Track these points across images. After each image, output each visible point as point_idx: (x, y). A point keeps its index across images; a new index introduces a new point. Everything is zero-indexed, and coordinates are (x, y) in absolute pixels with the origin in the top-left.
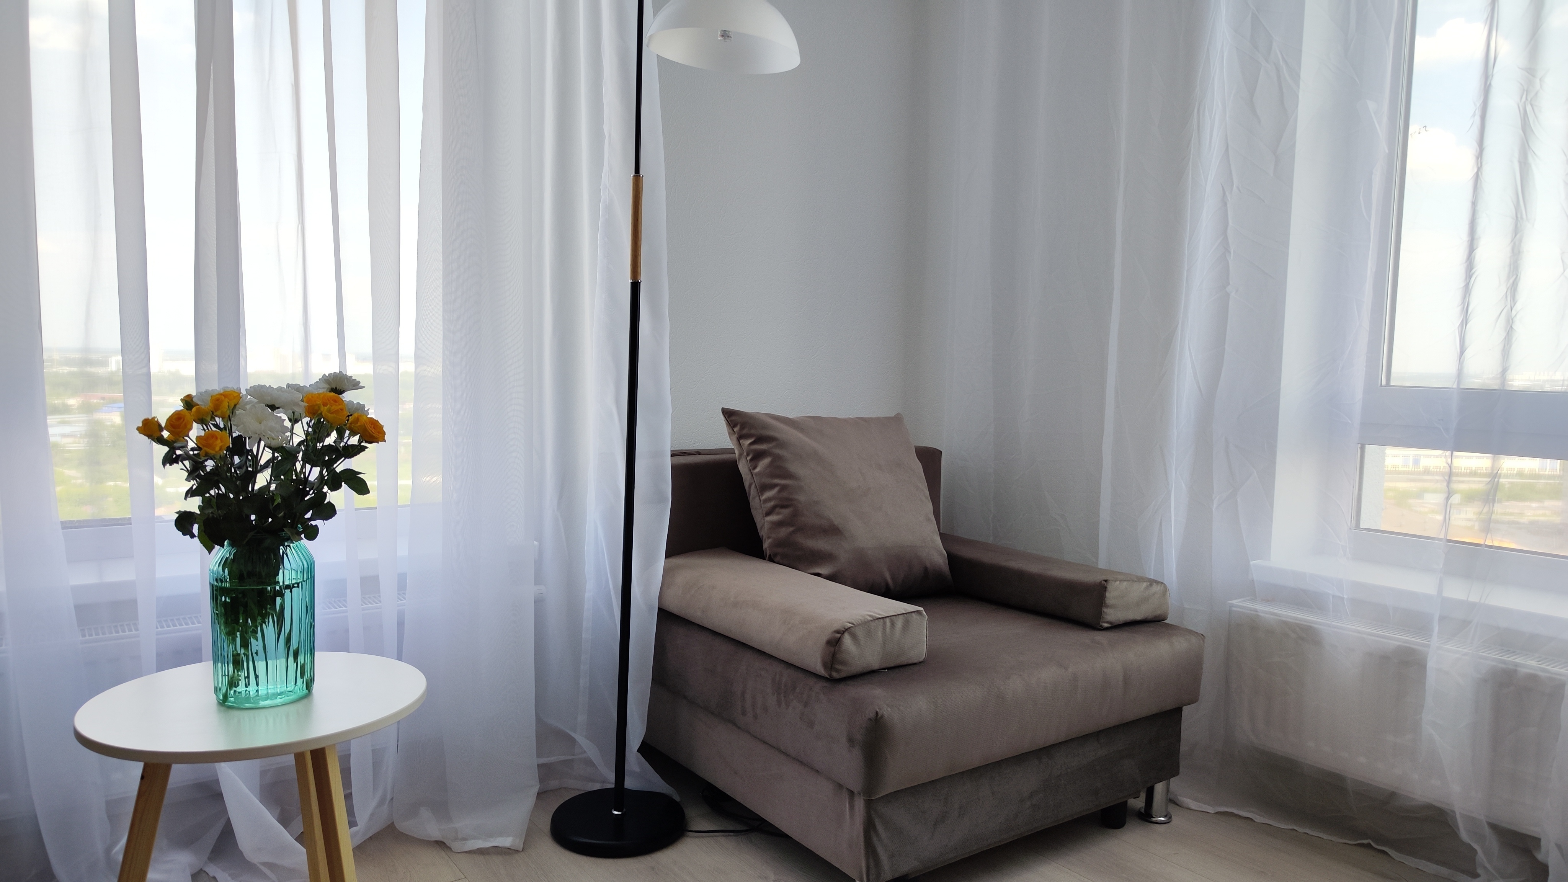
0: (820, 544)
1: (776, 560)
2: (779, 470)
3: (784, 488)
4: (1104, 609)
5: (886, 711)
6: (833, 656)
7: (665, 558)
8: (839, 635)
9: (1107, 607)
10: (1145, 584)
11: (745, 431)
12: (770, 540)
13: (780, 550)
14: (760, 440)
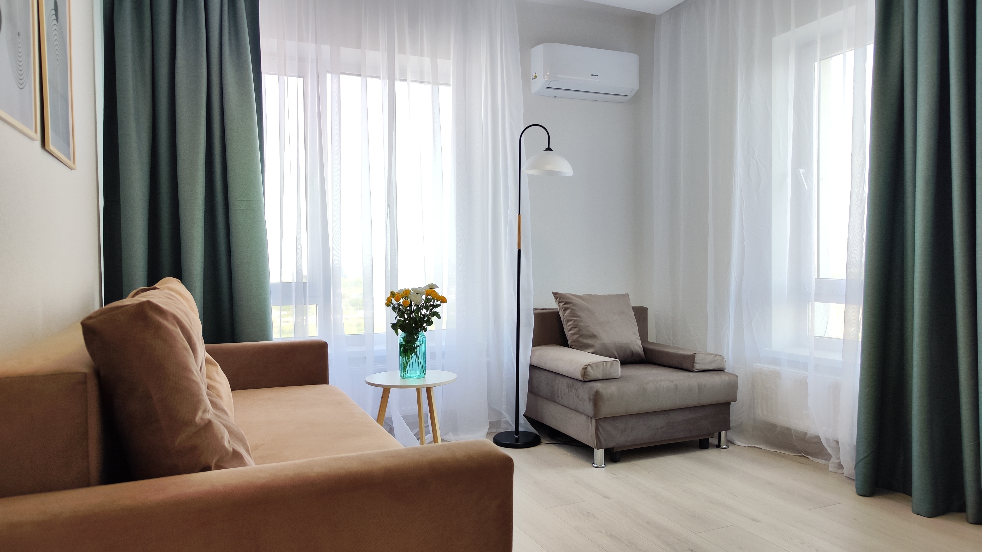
0: (589, 341)
1: (572, 348)
2: (574, 314)
3: (575, 321)
4: (695, 364)
5: (600, 390)
6: (584, 373)
7: (532, 347)
8: (586, 366)
9: (696, 363)
10: (713, 356)
11: (561, 300)
12: (570, 340)
13: (574, 344)
14: (566, 303)
